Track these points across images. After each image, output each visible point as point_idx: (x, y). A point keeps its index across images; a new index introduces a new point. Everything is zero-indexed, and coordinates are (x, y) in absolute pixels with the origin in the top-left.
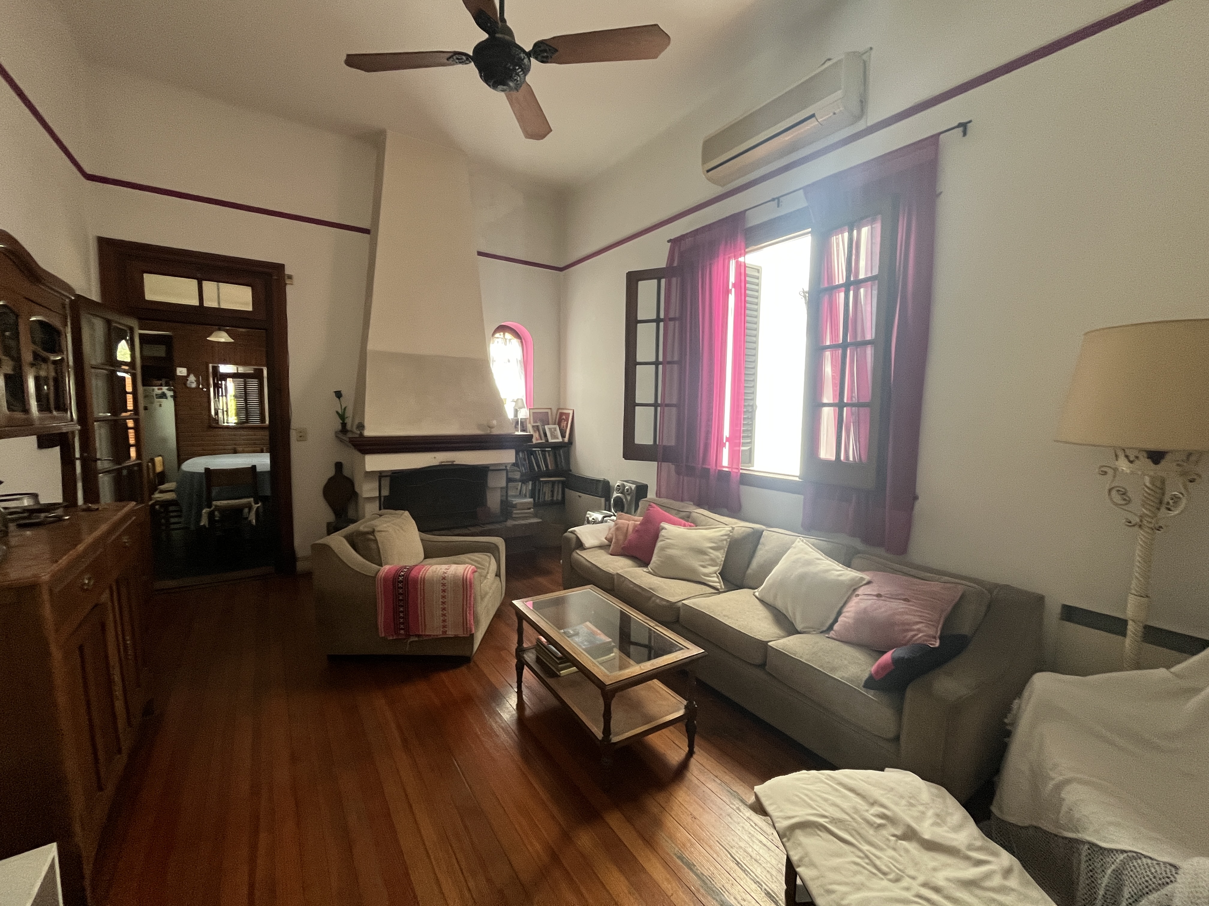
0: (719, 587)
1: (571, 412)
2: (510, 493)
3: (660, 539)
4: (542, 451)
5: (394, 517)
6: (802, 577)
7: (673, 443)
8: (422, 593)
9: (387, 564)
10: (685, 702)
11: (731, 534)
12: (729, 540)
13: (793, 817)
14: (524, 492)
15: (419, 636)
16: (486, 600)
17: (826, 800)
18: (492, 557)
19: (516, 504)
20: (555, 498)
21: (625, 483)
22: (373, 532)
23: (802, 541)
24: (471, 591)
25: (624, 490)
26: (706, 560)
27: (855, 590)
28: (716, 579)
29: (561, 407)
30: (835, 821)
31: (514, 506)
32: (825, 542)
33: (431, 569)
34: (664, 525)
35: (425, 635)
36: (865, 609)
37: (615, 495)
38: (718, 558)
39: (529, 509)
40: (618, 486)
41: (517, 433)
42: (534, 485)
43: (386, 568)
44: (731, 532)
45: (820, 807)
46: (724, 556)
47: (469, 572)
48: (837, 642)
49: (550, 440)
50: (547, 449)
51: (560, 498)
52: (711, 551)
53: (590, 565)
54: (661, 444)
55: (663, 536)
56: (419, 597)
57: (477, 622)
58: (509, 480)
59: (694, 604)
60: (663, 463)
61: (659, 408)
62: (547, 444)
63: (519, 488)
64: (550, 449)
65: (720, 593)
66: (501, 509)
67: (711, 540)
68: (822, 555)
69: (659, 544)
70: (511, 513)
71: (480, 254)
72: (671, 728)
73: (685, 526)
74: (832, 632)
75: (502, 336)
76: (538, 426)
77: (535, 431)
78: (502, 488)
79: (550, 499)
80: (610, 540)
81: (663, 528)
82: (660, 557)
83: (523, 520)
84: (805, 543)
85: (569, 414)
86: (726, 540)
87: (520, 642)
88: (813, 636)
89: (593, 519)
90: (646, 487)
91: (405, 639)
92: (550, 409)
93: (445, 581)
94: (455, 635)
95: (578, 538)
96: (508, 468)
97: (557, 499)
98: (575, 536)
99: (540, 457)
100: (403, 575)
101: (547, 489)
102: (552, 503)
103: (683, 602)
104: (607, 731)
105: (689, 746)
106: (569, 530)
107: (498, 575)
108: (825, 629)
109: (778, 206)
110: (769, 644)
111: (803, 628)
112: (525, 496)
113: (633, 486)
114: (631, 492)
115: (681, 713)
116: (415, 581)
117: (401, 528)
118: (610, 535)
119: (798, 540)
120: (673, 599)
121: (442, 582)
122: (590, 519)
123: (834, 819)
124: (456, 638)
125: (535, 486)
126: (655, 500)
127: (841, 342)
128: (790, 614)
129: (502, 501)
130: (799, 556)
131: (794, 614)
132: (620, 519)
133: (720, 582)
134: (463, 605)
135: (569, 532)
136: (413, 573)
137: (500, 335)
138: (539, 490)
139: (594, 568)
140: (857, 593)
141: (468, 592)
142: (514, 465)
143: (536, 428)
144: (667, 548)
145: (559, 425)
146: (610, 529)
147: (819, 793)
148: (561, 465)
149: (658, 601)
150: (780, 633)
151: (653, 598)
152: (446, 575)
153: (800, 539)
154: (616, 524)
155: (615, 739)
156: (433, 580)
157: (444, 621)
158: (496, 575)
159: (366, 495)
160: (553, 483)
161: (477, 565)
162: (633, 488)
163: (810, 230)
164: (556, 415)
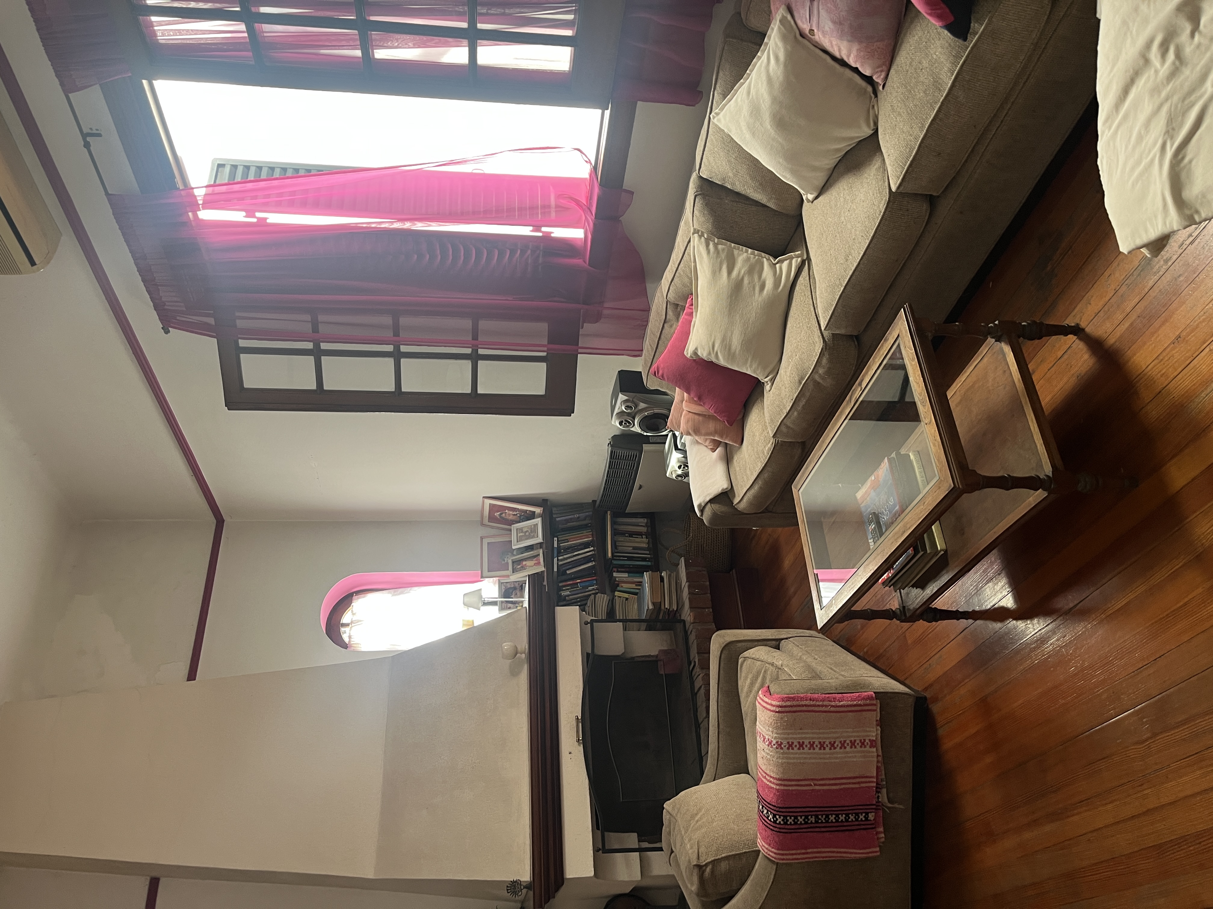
0: (799, 259)
1: (488, 502)
2: (634, 615)
3: (714, 360)
4: (559, 554)
5: (674, 829)
6: (780, 123)
7: (543, 327)
8: (806, 783)
9: (754, 842)
10: (991, 341)
11: (706, 236)
12: (716, 240)
13: (1164, 199)
14: (634, 586)
15: (878, 789)
16: (819, 668)
17: (1140, 138)
18: (746, 654)
19: (654, 604)
20: (644, 530)
21: (616, 411)
22: (700, 868)
23: (717, 114)
24: (802, 699)
25: (628, 414)
26: (751, 282)
27: (802, 35)
28: (785, 265)
29: (479, 519)
30: (1170, 131)
31: (658, 606)
32: (721, 74)
33: (763, 768)
34: (689, 352)
35: (877, 777)
36: (834, 22)
37: (637, 429)
38: (748, 259)
39: (662, 579)
40: (621, 423)
41: (526, 604)
42: (622, 568)
43: (761, 844)
44: (702, 235)
45: (1150, 151)
46: (744, 248)
47: (769, 701)
48: (892, 71)
49: (540, 539)
50: (556, 546)
51: (643, 521)
52: (735, 273)
53: (760, 482)
54: (545, 349)
55: (709, 354)
56: (811, 788)
57: (856, 686)
58: (611, 617)
59: (826, 310)
60: (580, 345)
61: (481, 352)
62: (547, 545)
63: (626, 595)
64: (556, 539)
65: (809, 258)
66: (663, 629)
67: (715, 273)
68: (743, 83)
69: (722, 362)
70: (668, 612)
71: (192, 676)
72: (1031, 367)
73: (691, 314)
74: (874, 78)
75: (347, 629)
76: (513, 562)
77: (523, 568)
78: (625, 629)
79: (645, 540)
80: (716, 444)
81: (695, 353)
82: (747, 360)
83: (682, 591)
84: (722, 109)
85: (492, 506)
86: (716, 245)
87: (888, 615)
88: (881, 113)
89: (680, 467)
90: (623, 375)
91: (884, 811)
92: (482, 538)
93: (785, 743)
94: (877, 725)
95: (711, 501)
96: (589, 618)
97: (646, 526)
98: (709, 504)
99: (568, 558)
100: (774, 816)
101: (628, 545)
102: (653, 535)
103: (823, 329)
104: (1031, 483)
105: (1066, 335)
106: (698, 514)
107: (776, 644)
108: (870, 89)
109: (99, 135)
110: (894, 189)
111: (868, 125)
112: (640, 584)
113: (622, 397)
114: (633, 402)
115: (1007, 349)
116: (783, 794)
117: (693, 817)
118: (707, 443)
119: (715, 121)
120: (819, 346)
121: (785, 749)
122: (680, 472)
123: (1167, 132)
124: (881, 723)
125: (622, 566)
126: (645, 360)
127: (356, 32)
128: (844, 146)
129: (649, 628)
130: (743, 124)
131: (844, 139)
132: (679, 426)
133: (791, 258)
134: (825, 712)
135: (702, 515)
136: (770, 798)
137: (345, 632)
138: (630, 559)
139: (766, 475)
140: (807, 32)
141: (803, 703)
142: (583, 609)
143: (517, 566)
144: (730, 349)
145: (512, 523)
146: (698, 442)
147: (1130, 147)
148: (585, 519)
149: (821, 371)
150: (876, 166)
151: (817, 377)
152: (774, 742)
153: (714, 118)
154: (688, 434)
155: (1048, 469)
156: (782, 764)
157: (853, 744)
158: (778, 648)
159: (636, 876)
160: (615, 533)
161: (757, 685)
162: (626, 398)
163: (145, 82)
164: (492, 527)
